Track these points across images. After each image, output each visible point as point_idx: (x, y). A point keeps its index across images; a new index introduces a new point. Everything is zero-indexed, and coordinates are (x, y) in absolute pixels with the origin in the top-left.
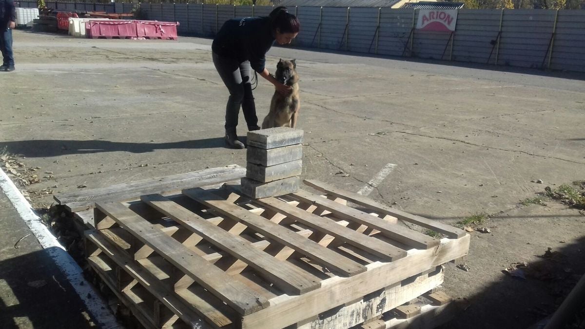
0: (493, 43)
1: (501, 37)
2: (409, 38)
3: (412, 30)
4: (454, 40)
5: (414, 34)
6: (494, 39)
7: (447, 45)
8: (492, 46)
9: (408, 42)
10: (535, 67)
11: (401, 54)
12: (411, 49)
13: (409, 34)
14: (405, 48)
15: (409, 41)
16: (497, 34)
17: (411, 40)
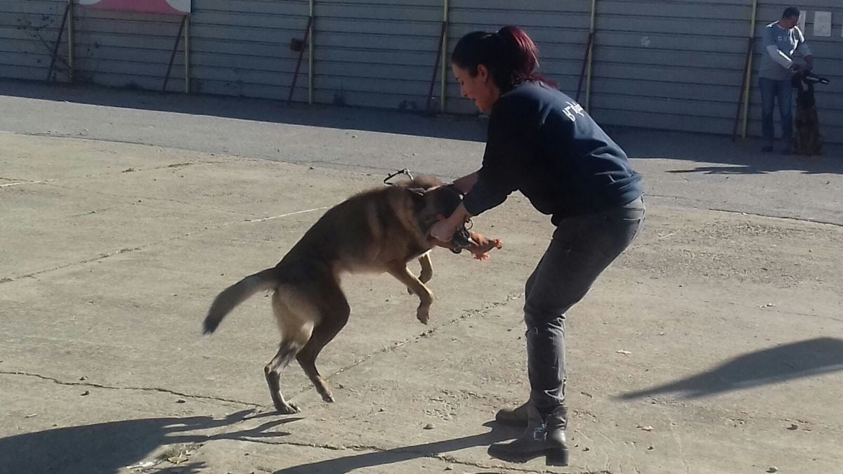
0: (299, 46)
1: (315, 32)
2: (62, 30)
3: (67, 9)
4: (190, 38)
5: (73, 18)
6: (301, 37)
7: (175, 51)
8: (296, 54)
9: (59, 42)
10: (409, 107)
11: (42, 75)
12: (70, 61)
13: (61, 19)
14: (54, 61)
15: (63, 39)
16: (303, 23)
17: (68, 37)
